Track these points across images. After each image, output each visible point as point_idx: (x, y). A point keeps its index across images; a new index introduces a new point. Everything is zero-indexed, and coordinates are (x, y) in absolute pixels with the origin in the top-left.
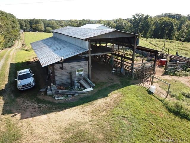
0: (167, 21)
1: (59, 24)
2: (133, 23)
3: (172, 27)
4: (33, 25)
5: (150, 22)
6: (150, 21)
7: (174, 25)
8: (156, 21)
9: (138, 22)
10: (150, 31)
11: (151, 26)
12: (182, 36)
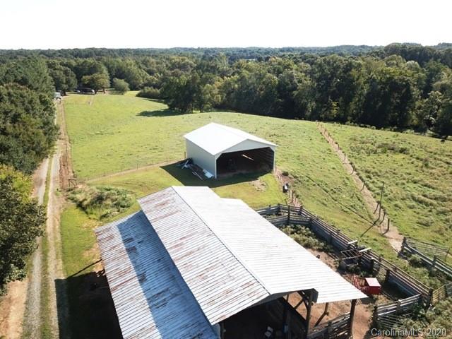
0: (396, 78)
1: (143, 67)
2: (318, 80)
3: (409, 91)
4: (84, 77)
5: (357, 79)
6: (356, 76)
7: (412, 87)
8: (370, 76)
9: (330, 76)
10: (357, 99)
11: (360, 88)
12: (431, 111)
